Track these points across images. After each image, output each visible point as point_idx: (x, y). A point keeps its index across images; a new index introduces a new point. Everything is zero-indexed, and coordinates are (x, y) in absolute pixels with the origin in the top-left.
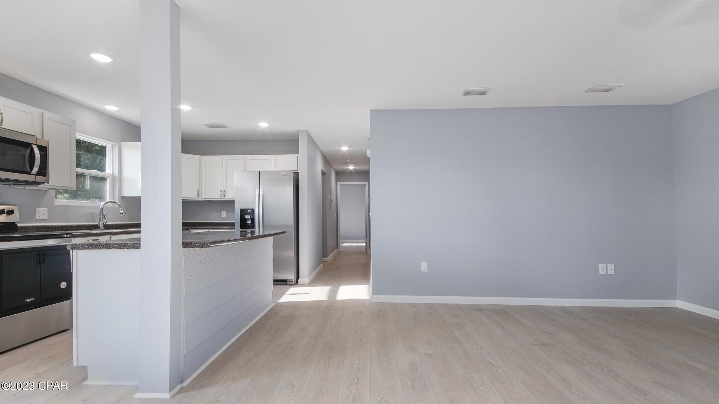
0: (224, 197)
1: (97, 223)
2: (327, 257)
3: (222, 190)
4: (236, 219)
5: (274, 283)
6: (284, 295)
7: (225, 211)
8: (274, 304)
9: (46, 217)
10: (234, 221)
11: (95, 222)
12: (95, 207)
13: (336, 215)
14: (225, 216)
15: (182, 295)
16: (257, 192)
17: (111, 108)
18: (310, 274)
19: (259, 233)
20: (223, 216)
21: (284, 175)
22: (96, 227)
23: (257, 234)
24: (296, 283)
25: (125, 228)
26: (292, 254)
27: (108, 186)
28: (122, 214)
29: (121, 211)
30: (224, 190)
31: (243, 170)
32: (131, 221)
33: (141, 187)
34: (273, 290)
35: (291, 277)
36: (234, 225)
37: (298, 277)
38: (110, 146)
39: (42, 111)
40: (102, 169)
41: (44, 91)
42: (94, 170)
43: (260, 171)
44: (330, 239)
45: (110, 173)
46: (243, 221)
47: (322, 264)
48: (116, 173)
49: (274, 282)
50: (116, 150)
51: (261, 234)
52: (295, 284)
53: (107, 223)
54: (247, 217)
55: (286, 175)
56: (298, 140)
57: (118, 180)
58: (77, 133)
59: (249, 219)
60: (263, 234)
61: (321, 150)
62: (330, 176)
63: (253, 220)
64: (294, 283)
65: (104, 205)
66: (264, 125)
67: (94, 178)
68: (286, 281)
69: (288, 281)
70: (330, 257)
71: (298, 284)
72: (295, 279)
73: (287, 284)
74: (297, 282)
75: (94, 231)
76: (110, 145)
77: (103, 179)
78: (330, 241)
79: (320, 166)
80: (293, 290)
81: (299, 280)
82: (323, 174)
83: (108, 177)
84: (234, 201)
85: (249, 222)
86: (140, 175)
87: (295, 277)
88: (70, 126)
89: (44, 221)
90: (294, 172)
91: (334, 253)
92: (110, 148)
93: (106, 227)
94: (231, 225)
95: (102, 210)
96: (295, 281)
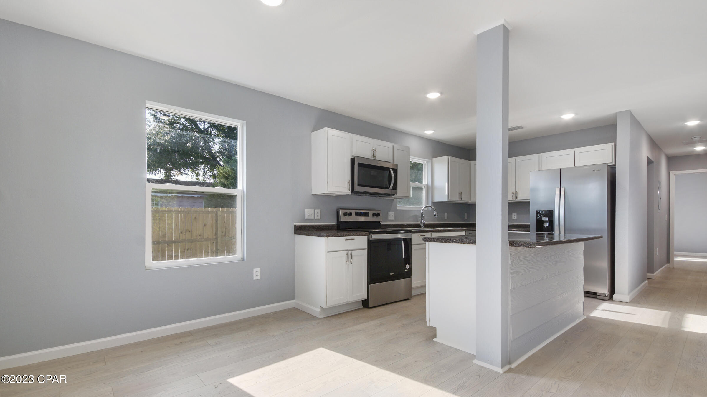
0: (516, 199)
1: (420, 223)
2: (653, 273)
3: (514, 192)
4: (532, 221)
5: (584, 295)
6: (595, 309)
7: (516, 213)
8: (585, 317)
9: (393, 218)
10: (529, 223)
11: (418, 222)
12: (418, 210)
13: (666, 217)
14: (516, 218)
15: (509, 288)
16: (557, 192)
17: (429, 132)
18: (631, 291)
19: (559, 238)
20: (513, 218)
21: (594, 171)
22: (419, 226)
23: (556, 239)
24: (609, 298)
25: (436, 227)
26: (605, 264)
27: (424, 194)
28: (436, 216)
29: (435, 214)
30: (516, 192)
31: (538, 170)
32: (439, 222)
33: (447, 194)
34: (584, 301)
35: (605, 291)
36: (529, 227)
37: (612, 291)
38: (425, 163)
39: (393, 144)
40: (420, 180)
41: (392, 129)
42: (417, 183)
43: (560, 169)
44: (658, 249)
45: (425, 184)
46: (539, 223)
47: (647, 281)
48: (430, 184)
49: (584, 293)
50: (430, 165)
51: (562, 239)
52: (608, 300)
53: (425, 223)
54: (544, 219)
55: (597, 170)
56: (616, 124)
57: (431, 189)
58: (410, 157)
59: (546, 221)
60: (564, 239)
61: (647, 132)
62: (659, 163)
63: (551, 222)
64: (607, 298)
65: (424, 209)
66: (568, 117)
67: (415, 188)
68: (596, 294)
69: (598, 294)
70: (658, 273)
71: (613, 300)
72: (608, 294)
73: (596, 298)
74: (611, 297)
75: (418, 229)
76: (425, 161)
77: (421, 189)
78: (658, 252)
79: (645, 153)
80: (606, 305)
81: (614, 296)
82: (650, 162)
83: (424, 187)
84: (529, 202)
85: (547, 224)
86: (447, 184)
87: (608, 292)
88: (407, 151)
89: (392, 221)
90: (608, 165)
91: (663, 269)
92: (426, 164)
93: (426, 226)
94: (526, 228)
95: (422, 212)
96: (609, 296)
